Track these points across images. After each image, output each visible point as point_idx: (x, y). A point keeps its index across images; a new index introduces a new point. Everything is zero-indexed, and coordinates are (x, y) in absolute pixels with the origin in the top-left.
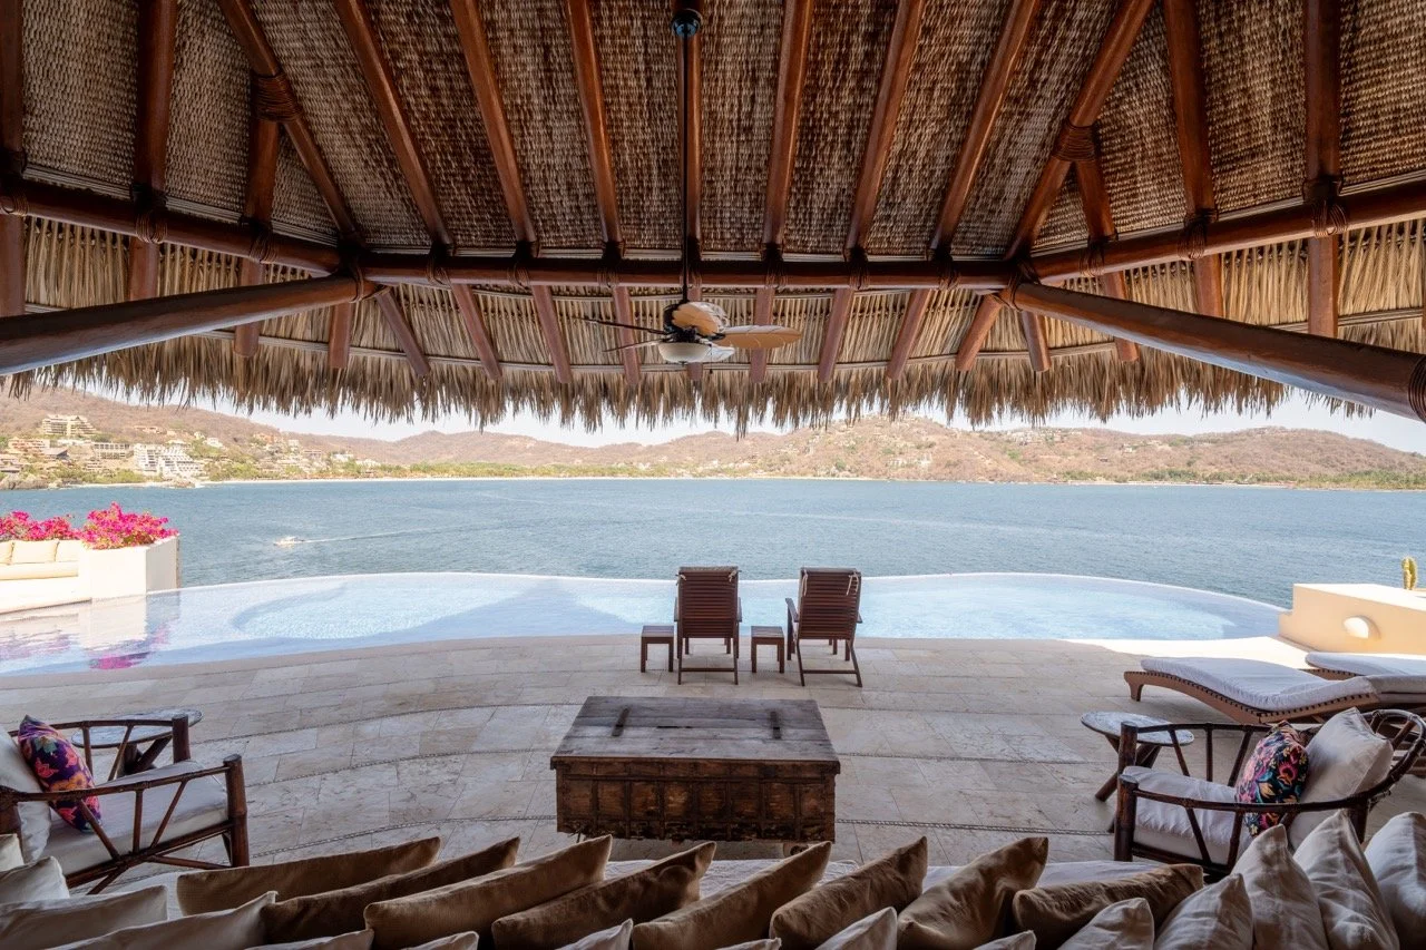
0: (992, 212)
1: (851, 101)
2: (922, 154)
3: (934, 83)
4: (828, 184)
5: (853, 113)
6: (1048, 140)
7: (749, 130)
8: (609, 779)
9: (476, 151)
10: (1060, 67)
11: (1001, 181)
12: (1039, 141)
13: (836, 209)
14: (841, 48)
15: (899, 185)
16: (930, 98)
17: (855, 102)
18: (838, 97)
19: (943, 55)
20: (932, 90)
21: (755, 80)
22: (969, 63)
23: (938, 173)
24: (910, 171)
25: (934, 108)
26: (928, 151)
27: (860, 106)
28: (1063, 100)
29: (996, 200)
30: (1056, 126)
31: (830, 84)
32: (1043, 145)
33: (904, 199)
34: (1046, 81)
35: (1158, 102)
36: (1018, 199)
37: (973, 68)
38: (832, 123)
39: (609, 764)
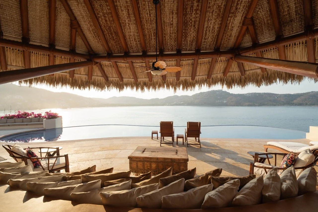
0: (229, 39)
1: (194, 16)
2: (212, 27)
3: (213, 11)
4: (191, 35)
5: (195, 19)
6: (241, 22)
7: (172, 24)
8: (140, 161)
9: (115, 33)
10: (243, 5)
11: (231, 32)
12: (239, 22)
13: (193, 41)
14: (191, 4)
15: (207, 34)
16: (213, 14)
17: (195, 16)
18: (192, 16)
19: (215, 4)
20: (213, 12)
21: (173, 13)
22: (221, 5)
23: (216, 31)
24: (209, 31)
25: (214, 16)
26: (213, 26)
27: (197, 17)
28: (244, 12)
29: (230, 37)
30: (243, 18)
31: (190, 13)
32: (240, 23)
33: (208, 37)
34: (239, 8)
35: (267, 11)
36: (235, 36)
37: (222, 6)
38: (191, 21)
39: (140, 158)
